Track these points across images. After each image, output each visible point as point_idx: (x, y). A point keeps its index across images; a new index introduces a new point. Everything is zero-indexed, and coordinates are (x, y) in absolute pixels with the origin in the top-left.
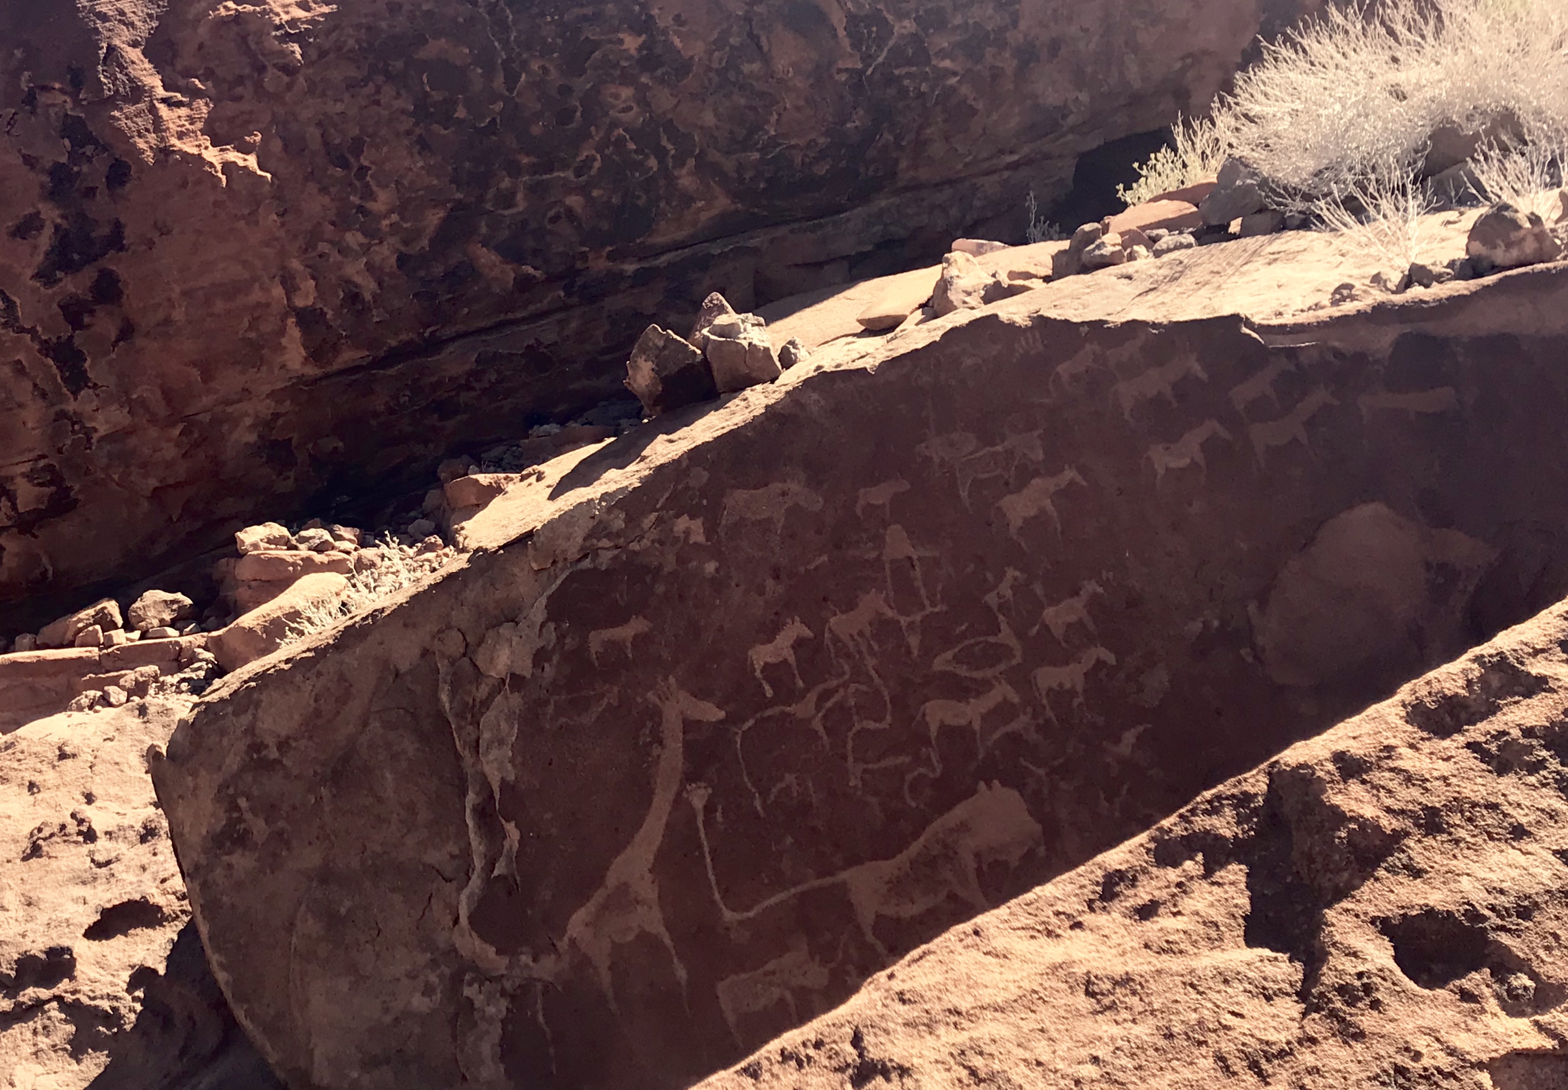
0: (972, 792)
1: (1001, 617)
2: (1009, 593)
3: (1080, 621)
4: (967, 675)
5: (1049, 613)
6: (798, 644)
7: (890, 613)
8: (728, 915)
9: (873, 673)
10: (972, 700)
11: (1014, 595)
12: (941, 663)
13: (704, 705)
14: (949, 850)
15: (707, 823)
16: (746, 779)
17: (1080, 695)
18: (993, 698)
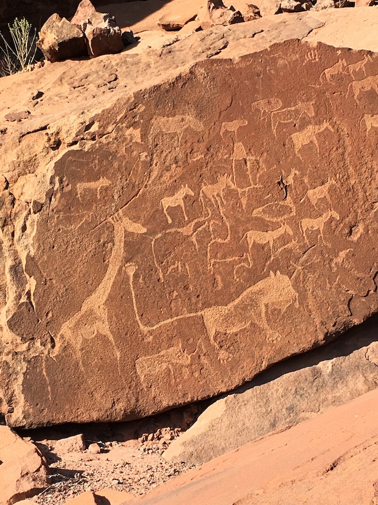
0: (267, 275)
2: (291, 182)
3: (325, 197)
4: (269, 220)
5: (310, 192)
7: (233, 186)
8: (142, 327)
9: (222, 215)
13: (136, 225)
14: (253, 302)
15: (134, 283)
16: (155, 262)
17: (321, 232)
18: (281, 231)
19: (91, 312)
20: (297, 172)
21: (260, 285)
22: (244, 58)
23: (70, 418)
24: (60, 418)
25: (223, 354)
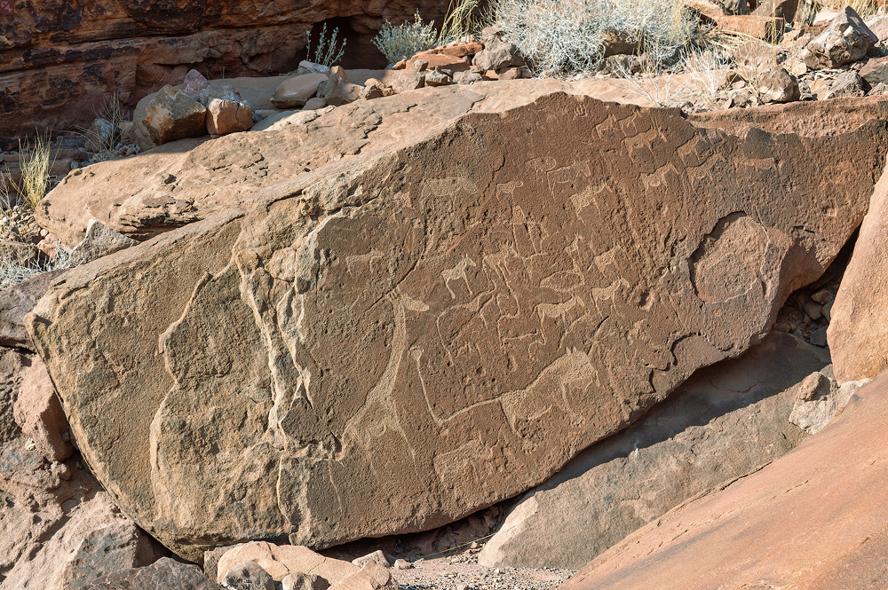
0: (563, 353)
1: (573, 260)
2: (576, 248)
3: (612, 264)
4: (558, 291)
5: (597, 259)
6: (468, 269)
7: (516, 255)
8: (436, 420)
9: (508, 287)
10: (560, 304)
11: (580, 249)
12: (543, 284)
13: (416, 302)
14: (552, 384)
15: (422, 369)
16: (443, 344)
17: (613, 302)
18: (571, 303)
19: (377, 406)
20: (581, 238)
21: (558, 363)
22: (511, 112)
23: (366, 532)
24: (355, 534)
25: (527, 444)
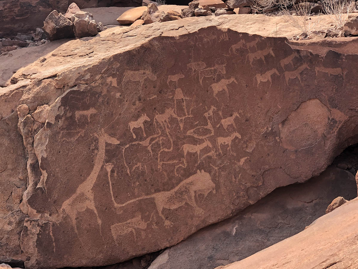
0: (195, 173)
1: (209, 121)
2: (211, 114)
3: (232, 124)
4: (197, 137)
5: (223, 121)
6: (145, 122)
7: (175, 116)
8: (116, 205)
9: (168, 133)
10: (198, 145)
11: (213, 114)
12: (189, 133)
13: (113, 139)
14: (187, 191)
15: (111, 176)
16: (125, 163)
17: (230, 146)
18: (204, 145)
19: (82, 194)
20: (215, 108)
22: (182, 36)
23: (68, 264)
25: (167, 223)
